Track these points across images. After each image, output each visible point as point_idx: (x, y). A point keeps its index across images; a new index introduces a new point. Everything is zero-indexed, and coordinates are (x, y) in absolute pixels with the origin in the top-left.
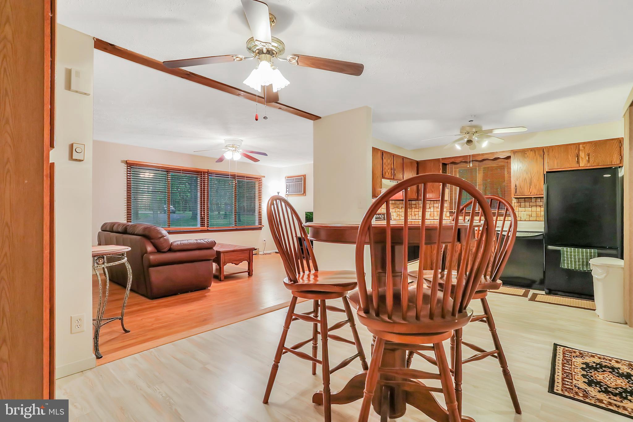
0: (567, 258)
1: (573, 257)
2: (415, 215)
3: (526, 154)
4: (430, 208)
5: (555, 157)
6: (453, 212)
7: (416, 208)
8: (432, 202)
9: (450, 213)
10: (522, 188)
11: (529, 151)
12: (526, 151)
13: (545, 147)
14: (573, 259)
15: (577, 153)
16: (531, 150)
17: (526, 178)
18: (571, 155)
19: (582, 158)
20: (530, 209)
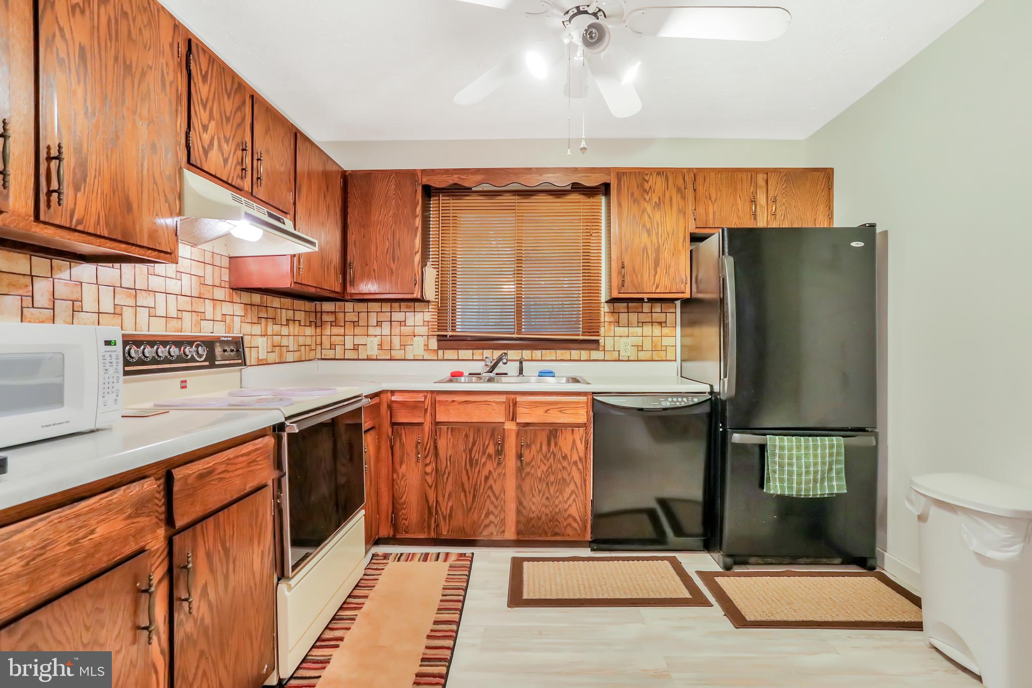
0: (781, 466)
1: (794, 460)
2: (332, 347)
3: (647, 182)
4: (379, 324)
5: (710, 198)
6: (446, 336)
7: (335, 323)
8: (386, 307)
9: (438, 341)
10: (637, 271)
11: (654, 175)
12: (647, 174)
13: (690, 170)
14: (795, 468)
15: (752, 192)
16: (658, 174)
17: (645, 246)
18: (741, 196)
19: (761, 206)
20: (639, 330)
